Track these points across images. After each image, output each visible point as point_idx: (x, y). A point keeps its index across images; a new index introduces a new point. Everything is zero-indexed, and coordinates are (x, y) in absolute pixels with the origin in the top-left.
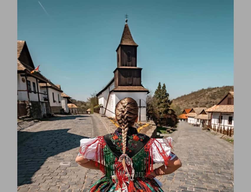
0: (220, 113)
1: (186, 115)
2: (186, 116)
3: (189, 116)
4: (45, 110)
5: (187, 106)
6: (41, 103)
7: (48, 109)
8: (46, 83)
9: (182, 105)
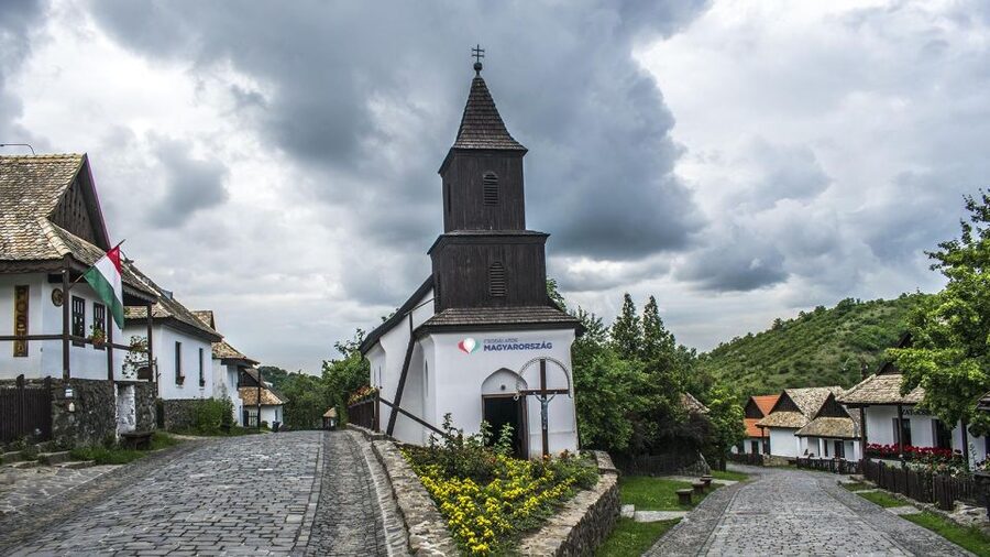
0: (896, 408)
1: (760, 422)
2: (762, 427)
3: (772, 424)
4: (134, 417)
5: (764, 382)
6: (115, 386)
7: (148, 412)
8: (148, 305)
9: (743, 379)
